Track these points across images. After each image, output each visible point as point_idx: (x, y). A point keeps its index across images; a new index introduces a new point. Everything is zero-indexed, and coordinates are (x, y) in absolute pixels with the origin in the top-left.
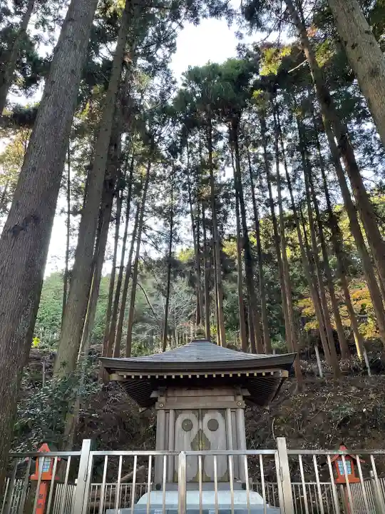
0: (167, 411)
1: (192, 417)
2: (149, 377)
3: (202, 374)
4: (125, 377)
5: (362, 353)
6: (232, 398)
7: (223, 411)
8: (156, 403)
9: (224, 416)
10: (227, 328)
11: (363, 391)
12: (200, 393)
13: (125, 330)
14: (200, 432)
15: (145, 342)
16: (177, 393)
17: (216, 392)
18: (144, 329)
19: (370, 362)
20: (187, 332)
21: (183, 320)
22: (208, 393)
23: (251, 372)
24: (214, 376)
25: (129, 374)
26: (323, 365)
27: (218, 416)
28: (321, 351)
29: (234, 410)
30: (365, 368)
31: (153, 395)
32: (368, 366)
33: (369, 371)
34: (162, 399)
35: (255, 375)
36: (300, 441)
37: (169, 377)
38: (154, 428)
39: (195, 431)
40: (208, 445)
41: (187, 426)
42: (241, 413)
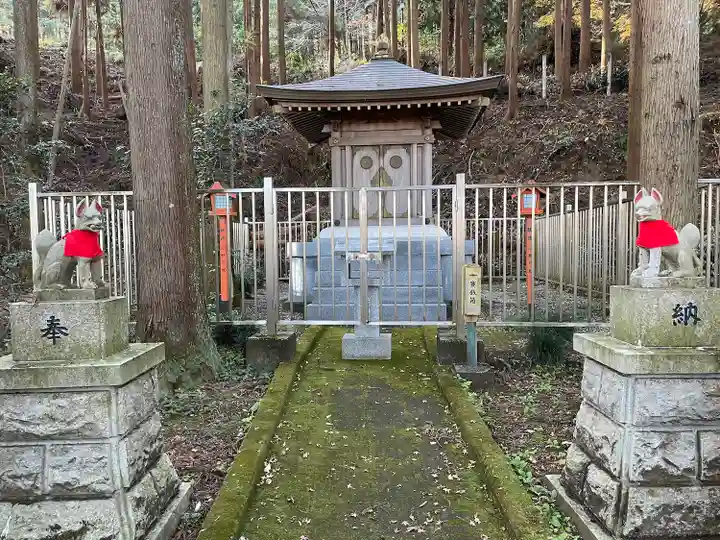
0: (343, 148)
1: (372, 154)
2: (319, 109)
3: (383, 104)
4: (290, 109)
5: (606, 64)
6: (419, 132)
7: (407, 146)
8: (330, 140)
9: (409, 152)
10: (421, 28)
11: (592, 115)
12: (382, 126)
13: (273, 32)
14: (381, 169)
15: (303, 50)
16: (354, 127)
17: (401, 125)
18: (299, 30)
19: (613, 76)
20: (363, 34)
21: (358, 13)
22: (391, 126)
23: (444, 101)
24: (399, 107)
25: (295, 105)
26: (550, 82)
27: (402, 153)
28: (551, 61)
29: (421, 145)
30: (605, 83)
31: (326, 129)
32: (609, 81)
33: (609, 87)
34: (337, 135)
35: (449, 104)
36: (500, 176)
37: (344, 109)
38: (328, 166)
39: (375, 168)
40: (390, 182)
41: (367, 163)
42: (429, 148)
